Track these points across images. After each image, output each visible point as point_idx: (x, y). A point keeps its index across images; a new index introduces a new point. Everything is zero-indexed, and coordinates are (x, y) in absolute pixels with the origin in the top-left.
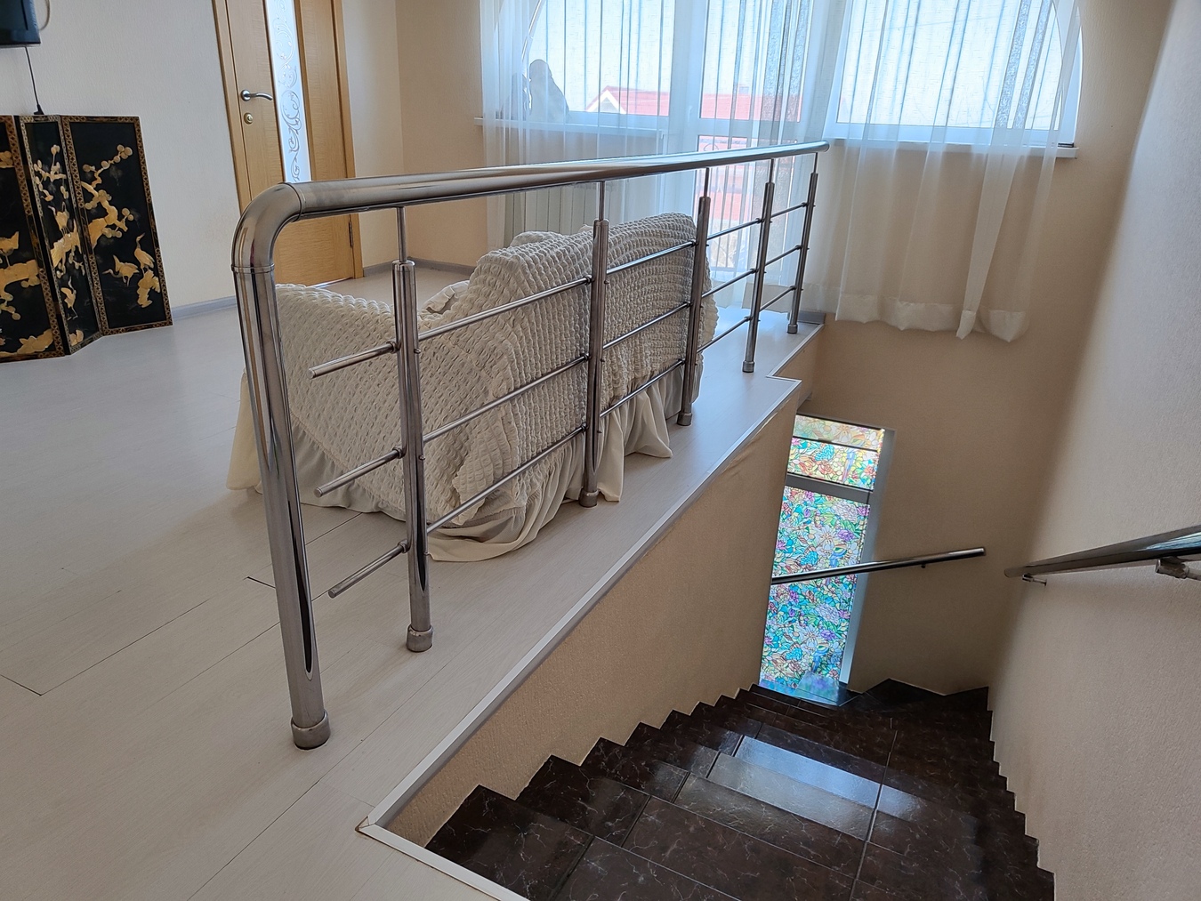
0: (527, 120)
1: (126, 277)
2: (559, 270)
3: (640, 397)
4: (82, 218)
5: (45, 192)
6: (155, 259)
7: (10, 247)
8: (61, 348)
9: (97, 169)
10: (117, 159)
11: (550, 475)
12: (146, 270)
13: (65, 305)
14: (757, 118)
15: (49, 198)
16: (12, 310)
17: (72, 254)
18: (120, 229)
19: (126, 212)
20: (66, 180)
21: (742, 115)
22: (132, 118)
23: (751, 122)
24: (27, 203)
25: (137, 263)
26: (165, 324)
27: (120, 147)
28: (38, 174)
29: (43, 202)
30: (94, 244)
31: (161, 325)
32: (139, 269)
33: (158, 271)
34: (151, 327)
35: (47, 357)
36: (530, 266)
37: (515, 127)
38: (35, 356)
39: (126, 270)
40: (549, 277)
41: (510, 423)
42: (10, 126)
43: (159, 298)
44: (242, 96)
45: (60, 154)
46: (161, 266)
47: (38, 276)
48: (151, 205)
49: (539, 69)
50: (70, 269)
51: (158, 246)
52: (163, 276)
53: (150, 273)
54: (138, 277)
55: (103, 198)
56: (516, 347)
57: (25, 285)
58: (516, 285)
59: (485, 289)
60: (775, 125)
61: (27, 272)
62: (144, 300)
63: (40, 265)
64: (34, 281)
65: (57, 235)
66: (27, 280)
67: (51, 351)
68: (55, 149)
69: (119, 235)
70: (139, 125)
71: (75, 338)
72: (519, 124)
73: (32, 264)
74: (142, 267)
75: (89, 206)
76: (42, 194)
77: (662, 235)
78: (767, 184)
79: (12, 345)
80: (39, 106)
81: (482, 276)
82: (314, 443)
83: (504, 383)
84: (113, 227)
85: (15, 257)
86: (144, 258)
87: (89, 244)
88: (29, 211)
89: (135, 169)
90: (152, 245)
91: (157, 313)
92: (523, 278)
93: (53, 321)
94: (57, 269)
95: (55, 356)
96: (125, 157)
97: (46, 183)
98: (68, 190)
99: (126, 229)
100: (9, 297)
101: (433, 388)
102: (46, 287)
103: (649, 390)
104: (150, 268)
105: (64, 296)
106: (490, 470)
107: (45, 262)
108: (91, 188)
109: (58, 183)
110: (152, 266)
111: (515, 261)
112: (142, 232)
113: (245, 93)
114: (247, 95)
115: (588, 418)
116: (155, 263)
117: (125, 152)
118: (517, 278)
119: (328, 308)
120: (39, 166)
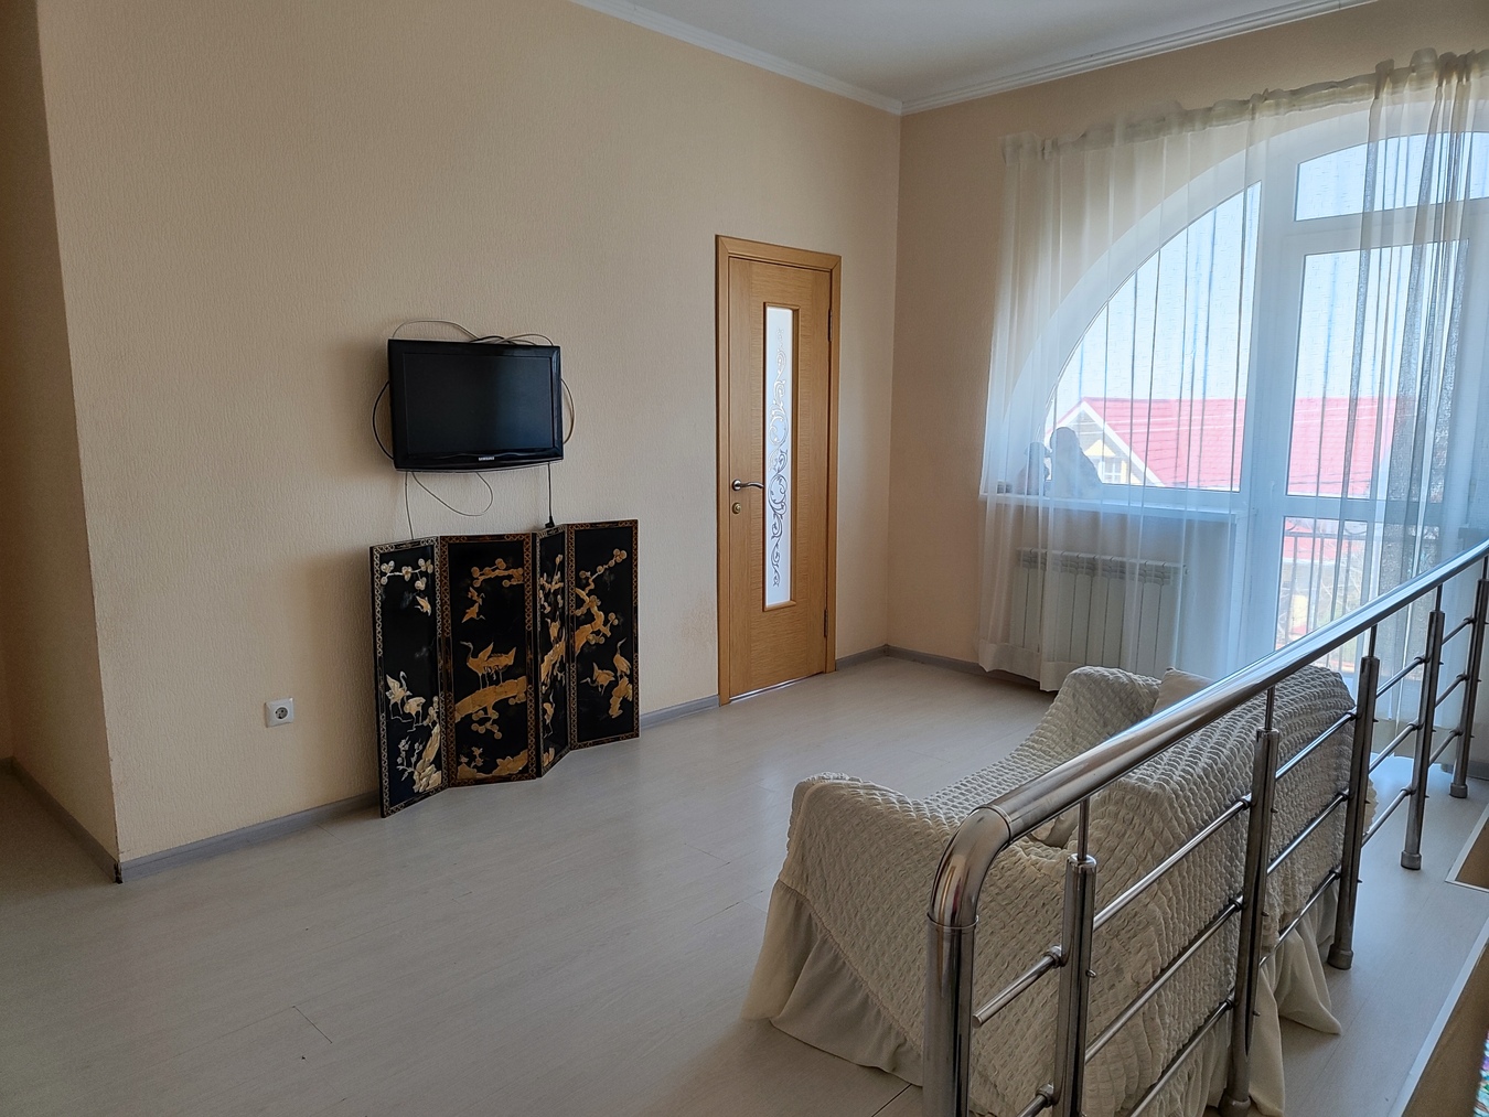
1: (602, 686)
2: (1208, 793)
3: (1289, 938)
4: (572, 624)
5: (546, 604)
6: (632, 665)
7: (504, 664)
8: (534, 771)
9: (592, 575)
10: (612, 563)
11: (1189, 1079)
12: (621, 677)
13: (544, 720)
15: (548, 609)
16: (495, 729)
17: (558, 665)
18: (604, 635)
19: (612, 616)
20: (563, 588)
22: (631, 522)
24: (529, 618)
25: (615, 670)
26: (632, 737)
27: (616, 551)
28: (543, 587)
29: (542, 613)
30: (578, 652)
31: (627, 738)
32: (615, 676)
33: (633, 678)
34: (618, 739)
35: (519, 779)
36: (1177, 796)
38: (508, 779)
39: (603, 677)
40: (1198, 806)
41: (1153, 1019)
42: (527, 543)
43: (630, 706)
44: (733, 486)
45: (562, 563)
46: (637, 673)
47: (526, 693)
48: (636, 608)
49: (1065, 438)
50: (554, 679)
51: (637, 651)
52: (637, 683)
53: (626, 679)
54: (613, 685)
55: (593, 604)
56: (1164, 913)
57: (512, 702)
58: (1161, 824)
61: (515, 690)
62: (615, 711)
63: (529, 682)
64: (522, 698)
65: (548, 646)
66: (514, 697)
67: (524, 774)
68: (559, 559)
69: (602, 640)
70: (636, 528)
71: (547, 758)
73: (523, 679)
74: (619, 674)
75: (579, 613)
76: (543, 607)
78: (1432, 614)
79: (489, 766)
80: (551, 517)
83: (1149, 965)
84: (597, 633)
85: (509, 673)
86: (621, 663)
87: (573, 653)
88: (529, 627)
89: (628, 570)
90: (631, 652)
91: (626, 725)
92: (1170, 814)
93: (531, 740)
94: (543, 684)
95: (527, 778)
96: (619, 560)
97: (547, 596)
98: (563, 598)
99: (609, 634)
100: (494, 715)
102: (531, 705)
104: (626, 675)
105: (545, 711)
107: (534, 679)
108: (583, 594)
109: (556, 592)
110: (628, 672)
111: (1159, 791)
112: (625, 638)
113: (737, 482)
114: (737, 485)
115: (1238, 989)
116: (631, 670)
117: (620, 555)
118: (1163, 816)
120: (542, 581)
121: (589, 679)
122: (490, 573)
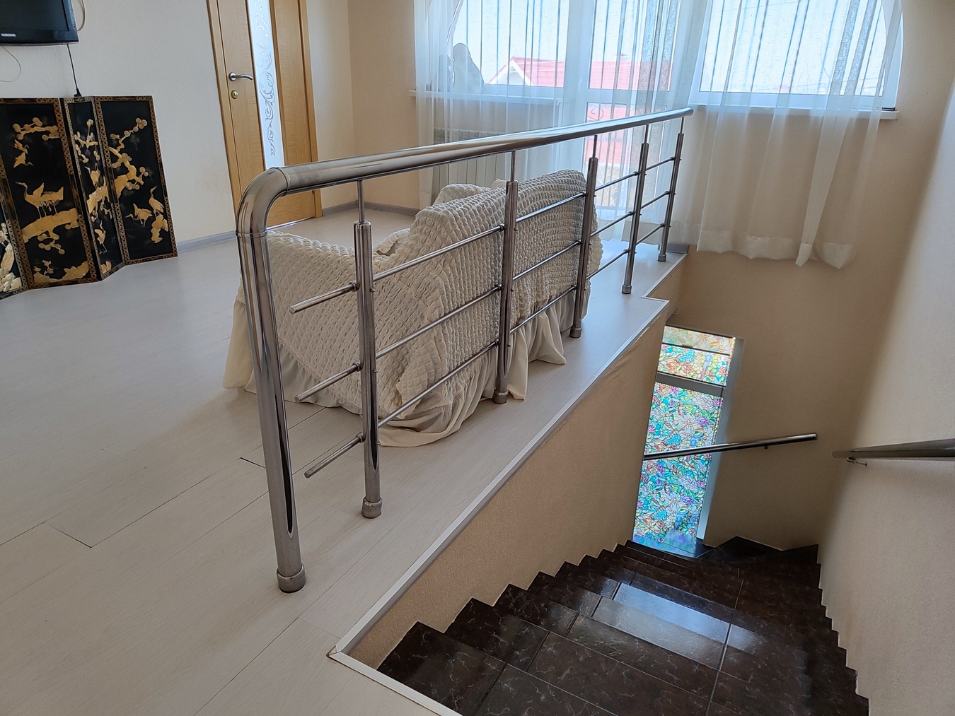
0: (451, 92)
1: (143, 220)
2: (479, 220)
3: (541, 316)
4: (110, 175)
5: (83, 156)
6: (164, 206)
7: (56, 199)
8: (94, 276)
9: (121, 138)
10: (136, 129)
11: (471, 379)
12: (157, 214)
13: (98, 242)
14: (635, 88)
15: (86, 160)
16: (58, 247)
17: (103, 203)
18: (138, 183)
19: (142, 169)
20: (98, 146)
21: (623, 86)
22: (147, 97)
23: (630, 91)
24: (69, 164)
25: (151, 209)
26: (172, 256)
27: (138, 120)
28: (77, 142)
29: (81, 163)
30: (119, 195)
31: (169, 257)
32: (152, 213)
33: (166, 215)
34: (162, 258)
35: (85, 282)
36: (456, 219)
37: (441, 97)
38: (75, 282)
39: (143, 214)
40: (471, 226)
41: (440, 341)
42: (57, 106)
43: (167, 235)
44: (230, 77)
45: (93, 126)
46: (169, 211)
47: (78, 220)
48: (161, 164)
49: (460, 50)
50: (101, 214)
51: (166, 196)
52: (170, 219)
53: (161, 216)
54: (151, 220)
55: (125, 159)
56: (445, 282)
57: (68, 227)
58: (446, 234)
59: (422, 237)
60: (649, 93)
61: (69, 218)
62: (156, 238)
63: (79, 213)
64: (75, 225)
65: (91, 188)
66: (69, 224)
67: (88, 278)
68: (90, 123)
69: (138, 187)
70: (152, 102)
71: (105, 268)
72: (444, 95)
73: (73, 211)
74: (155, 212)
75: (115, 166)
76: (80, 157)
77: (558, 188)
78: (643, 145)
79: (59, 273)
80: (77, 90)
81: (419, 227)
82: (289, 354)
83: (437, 311)
84: (133, 181)
85: (61, 206)
86: (156, 205)
87: (115, 195)
88: (71, 171)
89: (149, 135)
90: (162, 195)
91: (166, 248)
92: (451, 228)
93: (89, 254)
94: (91, 215)
95: (90, 281)
96: (142, 127)
97: (83, 149)
98: (99, 154)
99: (142, 183)
100: (56, 237)
101: (382, 313)
102: (83, 229)
103: (548, 311)
104: (161, 213)
105: (97, 235)
106: (425, 377)
107: (83, 210)
108: (116, 152)
109: (92, 148)
110: (162, 211)
111: (445, 215)
112: (155, 186)
113: (232, 75)
114: (233, 77)
115: (500, 335)
116: (164, 209)
117: (142, 123)
118: (447, 229)
119: (300, 250)
120: (78, 137)
121: (131, 215)
122: (29, 129)
